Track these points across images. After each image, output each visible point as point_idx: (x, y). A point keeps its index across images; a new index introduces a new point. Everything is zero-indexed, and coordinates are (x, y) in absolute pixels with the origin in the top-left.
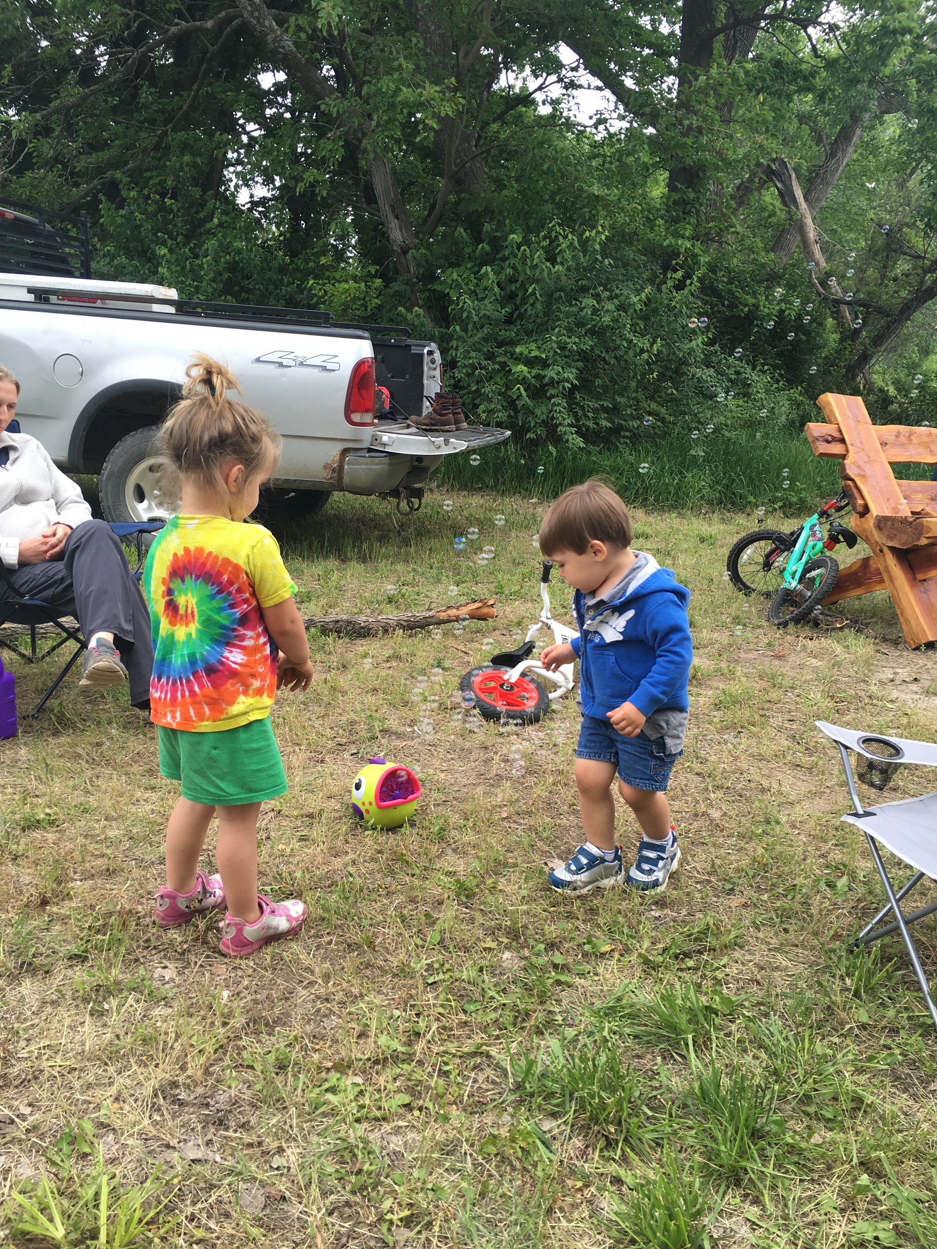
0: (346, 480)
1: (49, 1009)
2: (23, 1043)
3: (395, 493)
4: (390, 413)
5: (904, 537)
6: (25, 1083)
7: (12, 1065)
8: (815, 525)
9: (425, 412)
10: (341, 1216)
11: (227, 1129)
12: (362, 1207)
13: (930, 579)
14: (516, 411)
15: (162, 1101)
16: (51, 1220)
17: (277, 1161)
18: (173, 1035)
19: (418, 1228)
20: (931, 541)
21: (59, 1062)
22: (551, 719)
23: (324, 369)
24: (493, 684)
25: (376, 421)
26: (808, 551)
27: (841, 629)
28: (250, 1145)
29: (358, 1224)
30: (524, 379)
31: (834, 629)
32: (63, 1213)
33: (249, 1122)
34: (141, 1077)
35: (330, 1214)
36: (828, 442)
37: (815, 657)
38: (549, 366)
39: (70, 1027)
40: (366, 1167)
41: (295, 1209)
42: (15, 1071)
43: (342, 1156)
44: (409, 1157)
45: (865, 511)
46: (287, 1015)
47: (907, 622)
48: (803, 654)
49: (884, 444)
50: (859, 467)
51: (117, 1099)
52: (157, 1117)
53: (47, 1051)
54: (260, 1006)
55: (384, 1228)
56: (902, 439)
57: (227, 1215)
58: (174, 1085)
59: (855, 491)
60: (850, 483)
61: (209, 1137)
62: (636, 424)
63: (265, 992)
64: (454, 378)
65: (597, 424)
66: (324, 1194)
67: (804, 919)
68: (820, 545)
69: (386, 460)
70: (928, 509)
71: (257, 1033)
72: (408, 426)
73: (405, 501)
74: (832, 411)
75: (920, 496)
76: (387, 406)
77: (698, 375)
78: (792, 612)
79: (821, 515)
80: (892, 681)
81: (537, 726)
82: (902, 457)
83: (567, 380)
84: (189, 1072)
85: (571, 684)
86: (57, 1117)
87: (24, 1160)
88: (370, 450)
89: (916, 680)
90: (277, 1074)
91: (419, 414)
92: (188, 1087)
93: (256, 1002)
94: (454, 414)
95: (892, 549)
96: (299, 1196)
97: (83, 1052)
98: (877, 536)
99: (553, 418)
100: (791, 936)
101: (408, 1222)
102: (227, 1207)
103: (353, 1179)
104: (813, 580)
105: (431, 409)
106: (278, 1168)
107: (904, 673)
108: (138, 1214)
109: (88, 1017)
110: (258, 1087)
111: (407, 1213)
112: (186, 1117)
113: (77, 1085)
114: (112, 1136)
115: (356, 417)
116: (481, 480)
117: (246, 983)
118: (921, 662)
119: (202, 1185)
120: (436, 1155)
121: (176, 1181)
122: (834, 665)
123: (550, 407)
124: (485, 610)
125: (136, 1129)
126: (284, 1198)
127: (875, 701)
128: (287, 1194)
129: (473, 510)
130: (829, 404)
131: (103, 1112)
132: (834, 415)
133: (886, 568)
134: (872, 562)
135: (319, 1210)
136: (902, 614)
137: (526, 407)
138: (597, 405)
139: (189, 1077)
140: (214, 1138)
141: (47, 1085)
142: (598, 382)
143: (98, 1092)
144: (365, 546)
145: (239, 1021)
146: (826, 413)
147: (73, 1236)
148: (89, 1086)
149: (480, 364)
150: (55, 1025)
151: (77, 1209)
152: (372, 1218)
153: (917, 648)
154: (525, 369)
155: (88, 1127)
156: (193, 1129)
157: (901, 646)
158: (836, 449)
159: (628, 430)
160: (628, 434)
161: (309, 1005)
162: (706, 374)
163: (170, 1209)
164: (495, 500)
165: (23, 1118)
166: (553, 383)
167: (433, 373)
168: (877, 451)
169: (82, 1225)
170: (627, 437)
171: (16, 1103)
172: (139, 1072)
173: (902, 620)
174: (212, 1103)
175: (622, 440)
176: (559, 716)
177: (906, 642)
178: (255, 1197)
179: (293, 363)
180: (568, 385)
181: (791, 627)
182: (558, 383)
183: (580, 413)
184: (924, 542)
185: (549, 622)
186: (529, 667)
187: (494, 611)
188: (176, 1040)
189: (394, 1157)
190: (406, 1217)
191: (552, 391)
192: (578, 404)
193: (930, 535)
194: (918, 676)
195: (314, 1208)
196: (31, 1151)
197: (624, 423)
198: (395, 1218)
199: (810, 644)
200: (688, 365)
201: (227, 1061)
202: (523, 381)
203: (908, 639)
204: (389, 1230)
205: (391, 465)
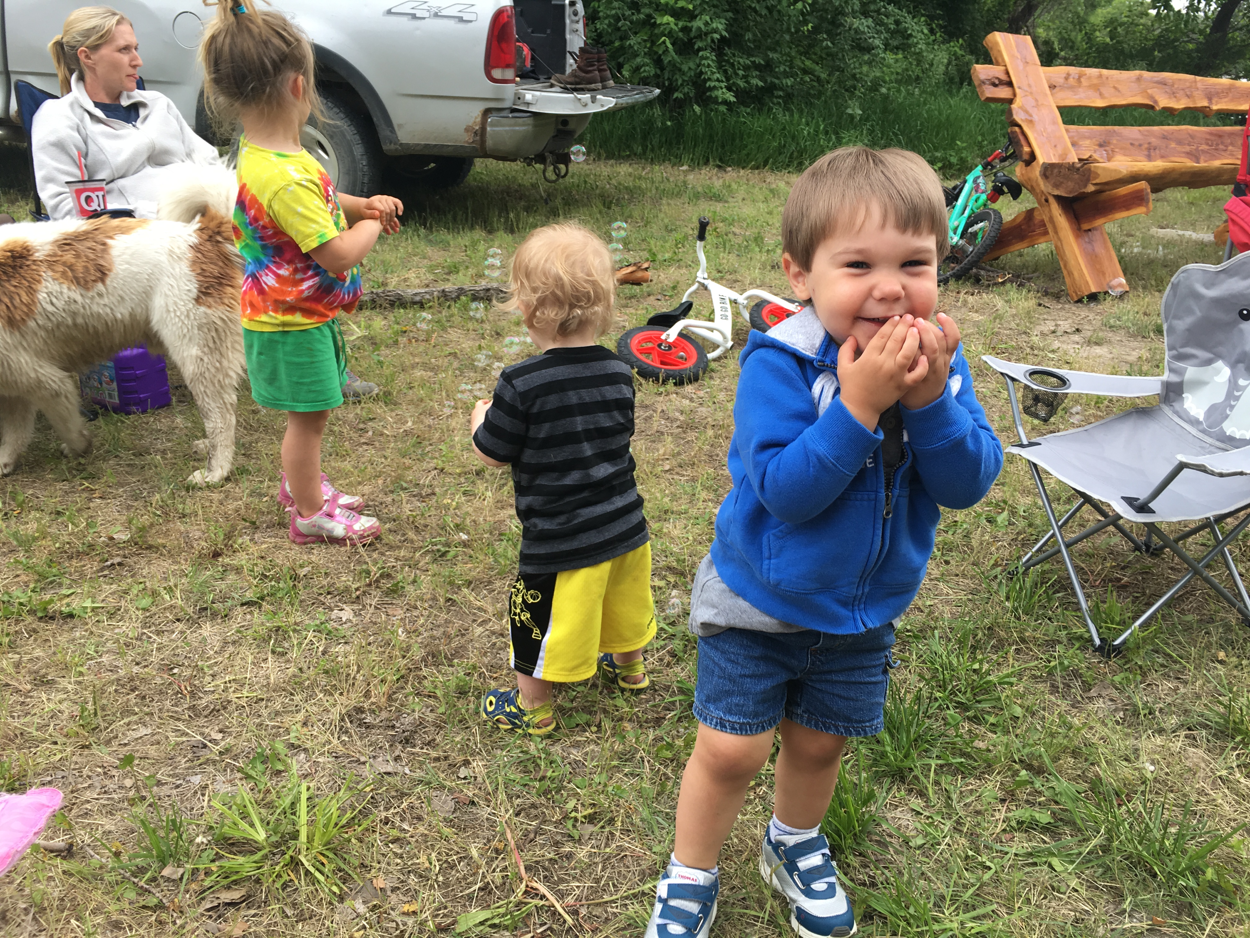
0: (489, 143)
1: (231, 649)
2: (208, 679)
3: (540, 158)
4: (533, 72)
5: (1071, 184)
6: (215, 712)
7: (200, 698)
8: (978, 177)
9: (568, 70)
10: (528, 816)
11: (414, 746)
12: (547, 808)
13: (1095, 229)
14: (662, 69)
15: (349, 725)
16: (252, 825)
17: (463, 772)
18: (355, 668)
19: (601, 824)
20: (1098, 187)
21: (246, 694)
22: (711, 378)
23: (461, 20)
24: (650, 345)
25: (518, 79)
26: (971, 204)
27: (1003, 283)
28: (437, 759)
29: (544, 822)
30: (670, 32)
31: (996, 284)
32: (262, 821)
33: (434, 740)
34: (327, 704)
35: (517, 815)
36: (995, 85)
37: (977, 312)
38: (696, 17)
39: (253, 663)
40: (549, 774)
41: (484, 812)
42: (204, 702)
43: (526, 766)
44: (590, 764)
45: (1033, 157)
46: (463, 647)
47: (1070, 273)
48: (963, 310)
49: (1052, 87)
50: (1026, 112)
51: (305, 724)
52: (345, 738)
53: (233, 684)
54: (437, 642)
55: (570, 824)
56: (1071, 81)
57: (420, 818)
58: (360, 710)
59: (1021, 138)
60: (1017, 129)
61: (397, 753)
62: (789, 82)
63: (442, 630)
64: (596, 30)
65: (748, 82)
66: (510, 797)
67: (965, 552)
68: (984, 197)
69: (530, 121)
70: (1096, 156)
71: (437, 665)
72: (552, 86)
73: (552, 168)
74: (1000, 52)
75: (1087, 142)
76: (528, 64)
77: (855, 26)
78: (953, 269)
79: (985, 167)
80: (1054, 332)
81: (696, 385)
82: (1071, 100)
83: (715, 31)
84: (373, 700)
85: (730, 344)
86: (249, 741)
87: (220, 778)
88: (513, 110)
89: (1078, 330)
90: (459, 698)
91: (563, 72)
92: (373, 712)
93: (432, 637)
94: (600, 71)
95: (1058, 198)
96: (487, 800)
97: (269, 684)
98: (1043, 185)
99: (701, 73)
100: (952, 567)
101: (591, 819)
102: (418, 811)
103: (537, 784)
104: (975, 234)
105: (575, 66)
106: (465, 778)
107: (1065, 325)
108: (334, 819)
109: (270, 655)
110: (442, 710)
111: (590, 811)
112: (374, 738)
113: (265, 713)
114: (303, 756)
115: (497, 73)
116: (629, 147)
117: (422, 621)
118: (1083, 314)
119: (394, 794)
120: (615, 763)
121: (368, 789)
122: (995, 319)
123: (698, 61)
124: (640, 274)
125: (326, 749)
126: (473, 803)
127: (1036, 352)
128: (476, 800)
129: (621, 178)
130: (997, 44)
131: (293, 735)
132: (1002, 56)
133: (1051, 219)
134: (1036, 213)
135: (507, 811)
136: (1065, 266)
137: (672, 64)
138: (748, 62)
139: (373, 703)
140: (402, 755)
141: (236, 714)
142: (749, 36)
143: (287, 719)
144: (512, 215)
145: (418, 653)
146: (993, 54)
147: (274, 839)
148: (277, 713)
149: (623, 15)
150: (238, 661)
151: (276, 816)
152: (557, 817)
153: (1080, 301)
154: (671, 19)
155: (280, 747)
156: (381, 748)
157: (1063, 299)
158: (1003, 93)
159: (781, 89)
160: (781, 93)
161: (485, 640)
162: (863, 24)
163: (364, 813)
164: (643, 169)
165: (215, 742)
166: (701, 35)
167: (576, 26)
168: (1046, 95)
169: (282, 828)
170: (780, 97)
171: (207, 731)
172: (325, 699)
173: (1065, 273)
174: (398, 725)
175: (775, 100)
176: (718, 375)
177: (1068, 295)
178: (445, 802)
179: (426, 15)
180: (716, 36)
181: (952, 284)
182: (706, 34)
183: (730, 71)
184: (1091, 188)
185: (706, 282)
186: (685, 328)
187: (649, 274)
188: (358, 672)
189: (575, 766)
190: (590, 815)
191: (699, 44)
192: (728, 61)
193: (1097, 181)
194: (1080, 327)
195: (503, 809)
196: (225, 770)
197: (776, 81)
198: (579, 816)
199: (970, 299)
200: (844, 14)
201: (409, 689)
202: (670, 35)
203: (1071, 292)
204: (574, 826)
205: (535, 126)
